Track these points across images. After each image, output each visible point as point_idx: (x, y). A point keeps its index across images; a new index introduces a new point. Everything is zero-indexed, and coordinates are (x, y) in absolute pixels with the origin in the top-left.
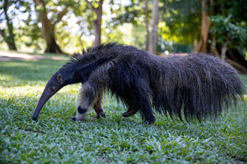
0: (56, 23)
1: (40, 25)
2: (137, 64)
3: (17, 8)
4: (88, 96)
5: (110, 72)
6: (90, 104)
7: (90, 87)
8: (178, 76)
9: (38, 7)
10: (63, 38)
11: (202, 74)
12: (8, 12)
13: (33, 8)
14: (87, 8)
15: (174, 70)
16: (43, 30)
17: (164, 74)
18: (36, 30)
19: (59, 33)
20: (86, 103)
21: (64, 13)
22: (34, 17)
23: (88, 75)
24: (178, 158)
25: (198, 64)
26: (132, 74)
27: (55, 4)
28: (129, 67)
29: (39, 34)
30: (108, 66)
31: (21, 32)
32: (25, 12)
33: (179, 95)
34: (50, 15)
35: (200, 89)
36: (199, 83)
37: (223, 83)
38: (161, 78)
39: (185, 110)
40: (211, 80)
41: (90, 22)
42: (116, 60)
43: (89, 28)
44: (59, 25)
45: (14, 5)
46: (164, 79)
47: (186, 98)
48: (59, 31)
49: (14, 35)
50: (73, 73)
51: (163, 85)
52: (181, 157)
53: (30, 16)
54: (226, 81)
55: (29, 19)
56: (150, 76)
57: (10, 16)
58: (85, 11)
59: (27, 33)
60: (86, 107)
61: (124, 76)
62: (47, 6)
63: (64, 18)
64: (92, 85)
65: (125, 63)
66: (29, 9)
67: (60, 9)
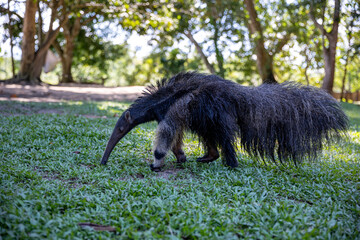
0: (274, 54)
1: (255, 57)
2: (221, 96)
3: (228, 38)
4: (165, 137)
5: (190, 106)
6: (168, 147)
7: (167, 126)
8: (271, 109)
9: (253, 36)
10: (282, 73)
11: (301, 106)
12: (219, 42)
13: (246, 36)
14: (316, 34)
15: (266, 104)
16: (258, 63)
17: (255, 108)
18: (250, 63)
19: (278, 66)
20: (164, 145)
21: (285, 40)
22: (248, 47)
23: (164, 112)
25: (294, 94)
26: (216, 109)
27: (274, 31)
28: (212, 99)
29: (254, 68)
30: (188, 99)
31: (232, 67)
32: (237, 42)
34: (267, 44)
36: (297, 117)
37: (325, 116)
38: (251, 112)
40: (310, 112)
41: (319, 51)
42: (197, 92)
43: (318, 59)
44: (278, 57)
45: (225, 35)
46: (254, 113)
48: (279, 63)
49: (225, 70)
50: (145, 110)
51: (254, 121)
53: (243, 45)
54: (328, 114)
55: (242, 50)
56: (237, 111)
57: (220, 47)
58: (312, 38)
59: (238, 68)
60: (164, 151)
61: (206, 111)
62: (265, 34)
63: (286, 48)
64: (170, 124)
65: (208, 95)
66: (242, 38)
67: (280, 36)
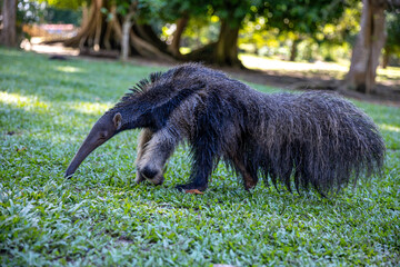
5: (197, 111)
11: (325, 123)
17: (268, 119)
24: (21, 249)
28: (220, 104)
30: (194, 101)
33: (289, 153)
35: (319, 145)
37: (354, 138)
38: (263, 124)
39: (296, 175)
40: (337, 133)
42: (204, 92)
47: (298, 158)
52: (27, 246)
60: (158, 168)
65: (216, 97)
